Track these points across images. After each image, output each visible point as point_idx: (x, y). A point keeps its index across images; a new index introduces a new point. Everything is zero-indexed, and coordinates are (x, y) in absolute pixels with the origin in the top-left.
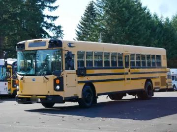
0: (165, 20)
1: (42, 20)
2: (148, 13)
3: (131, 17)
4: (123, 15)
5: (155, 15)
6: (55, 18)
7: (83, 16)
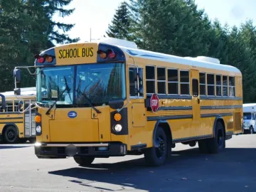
0: (231, 30)
1: (50, 30)
2: (206, 19)
3: (181, 25)
4: (169, 22)
5: (215, 23)
6: (69, 27)
7: (112, 24)
